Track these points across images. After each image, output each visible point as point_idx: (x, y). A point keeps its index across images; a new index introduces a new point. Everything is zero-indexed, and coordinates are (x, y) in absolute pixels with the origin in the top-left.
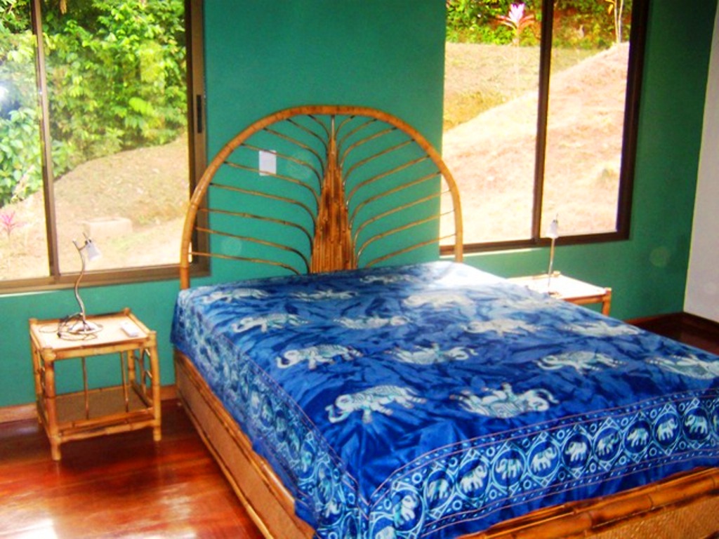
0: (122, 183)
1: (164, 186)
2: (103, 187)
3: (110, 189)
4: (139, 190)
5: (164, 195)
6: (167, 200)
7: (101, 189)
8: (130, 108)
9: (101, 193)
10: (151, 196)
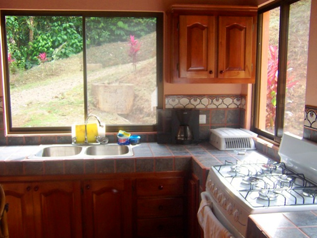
0: (104, 52)
1: (123, 54)
2: (95, 53)
3: (98, 54)
4: (111, 55)
5: (122, 57)
6: (122, 59)
7: (94, 53)
8: (117, 26)
9: (94, 55)
10: (115, 57)
